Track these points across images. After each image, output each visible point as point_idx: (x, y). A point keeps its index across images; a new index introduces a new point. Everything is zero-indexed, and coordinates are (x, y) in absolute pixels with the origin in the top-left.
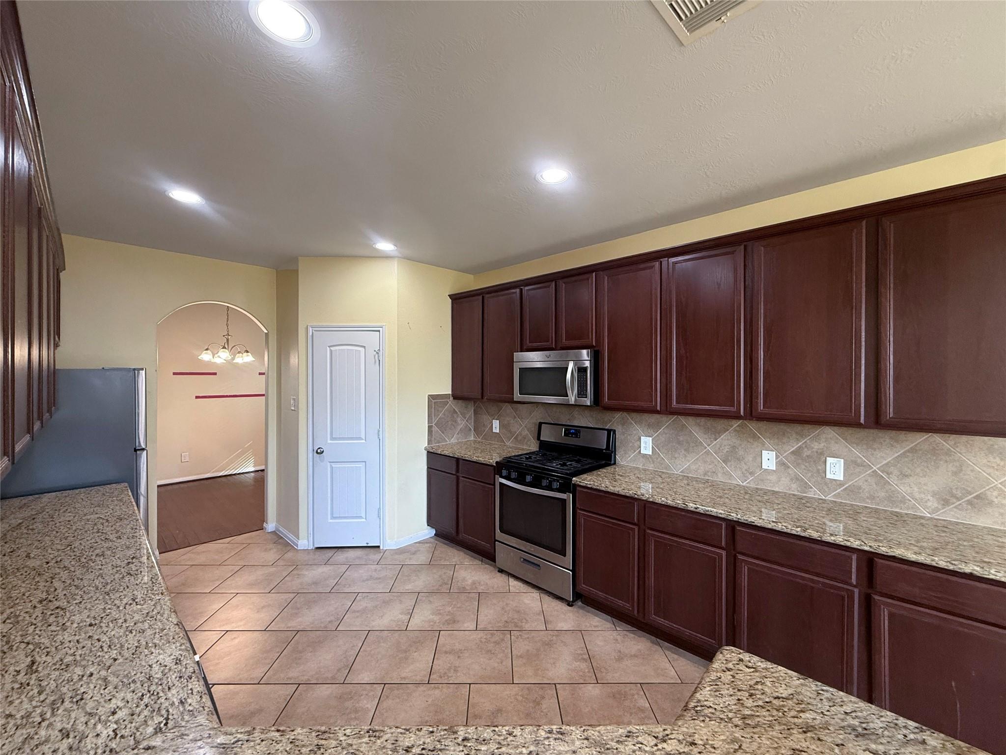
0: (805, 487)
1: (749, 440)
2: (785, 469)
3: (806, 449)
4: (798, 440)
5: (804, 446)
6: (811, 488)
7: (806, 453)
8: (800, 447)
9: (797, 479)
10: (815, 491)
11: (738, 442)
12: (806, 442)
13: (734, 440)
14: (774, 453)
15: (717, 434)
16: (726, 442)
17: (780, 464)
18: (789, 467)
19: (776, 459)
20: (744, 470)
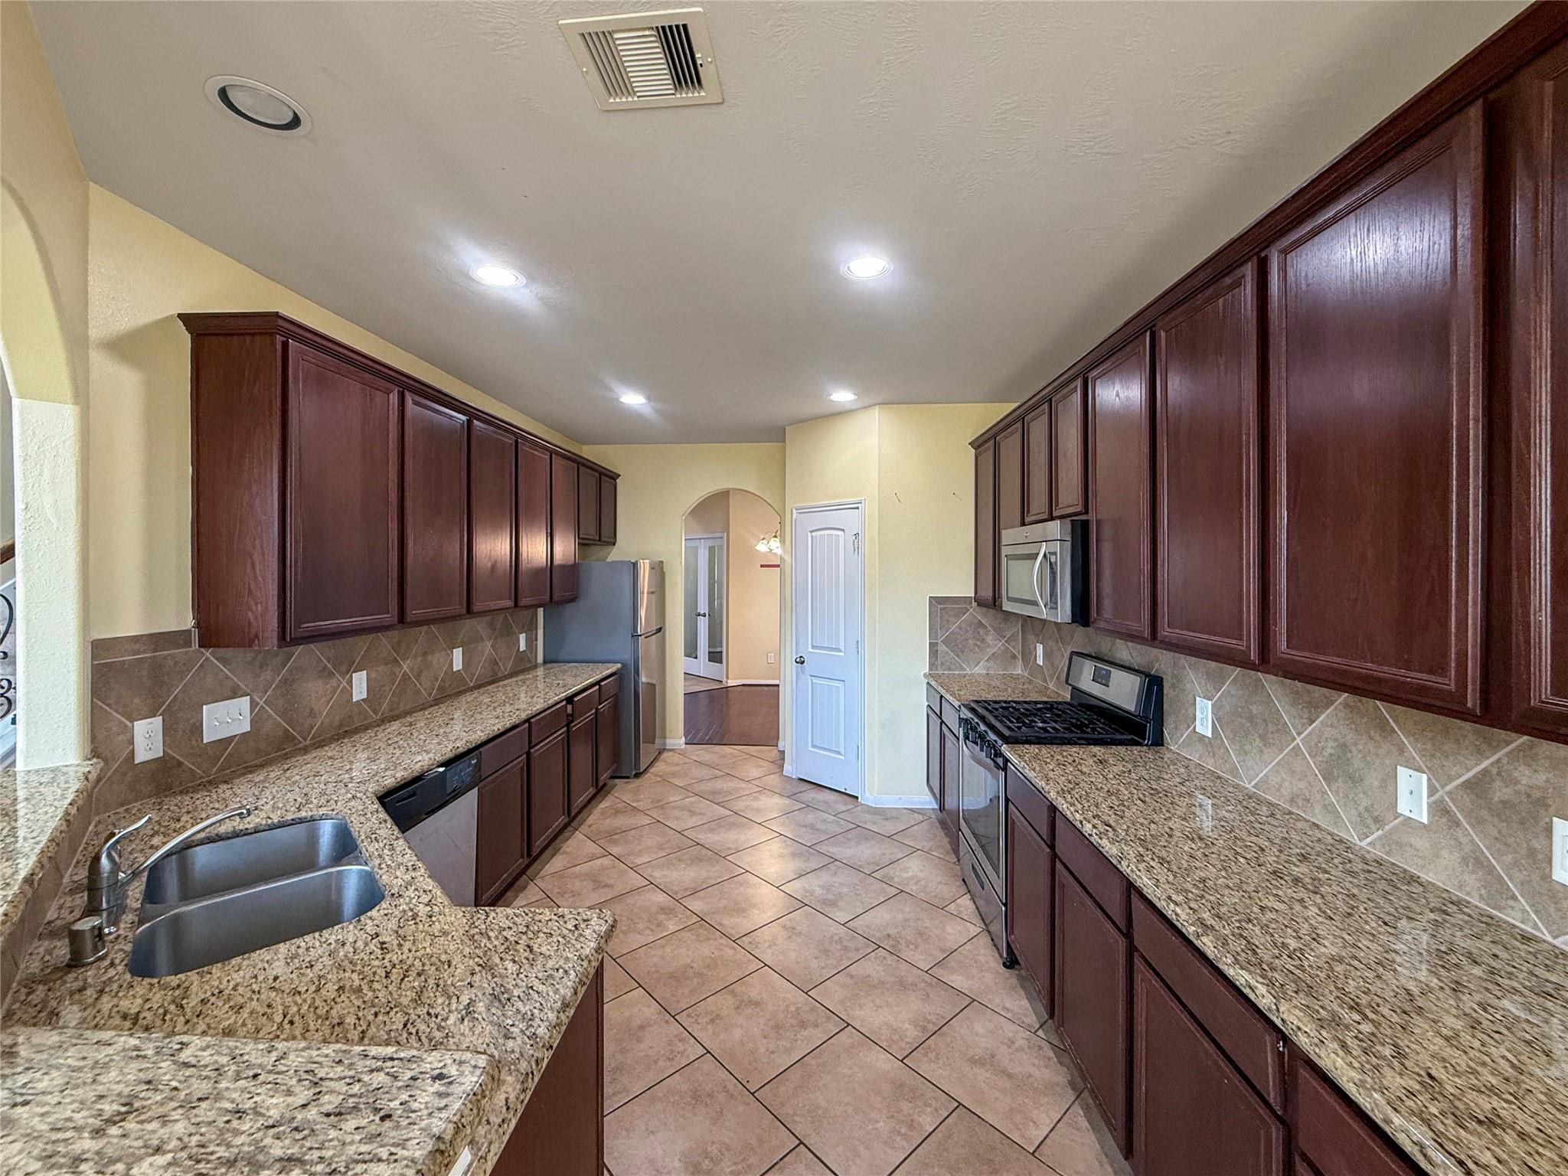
0: (1498, 892)
1: (1372, 734)
2: (1450, 828)
3: (1498, 783)
4: (1481, 755)
5: (1494, 771)
6: (1514, 898)
7: (1501, 792)
8: (1485, 772)
9: (1478, 862)
10: (1524, 911)
11: (1351, 736)
12: (1498, 761)
13: (1345, 731)
14: (1425, 777)
15: (1313, 709)
16: (1329, 732)
17: (1439, 809)
18: (1458, 824)
19: (1430, 795)
20: (1361, 809)
